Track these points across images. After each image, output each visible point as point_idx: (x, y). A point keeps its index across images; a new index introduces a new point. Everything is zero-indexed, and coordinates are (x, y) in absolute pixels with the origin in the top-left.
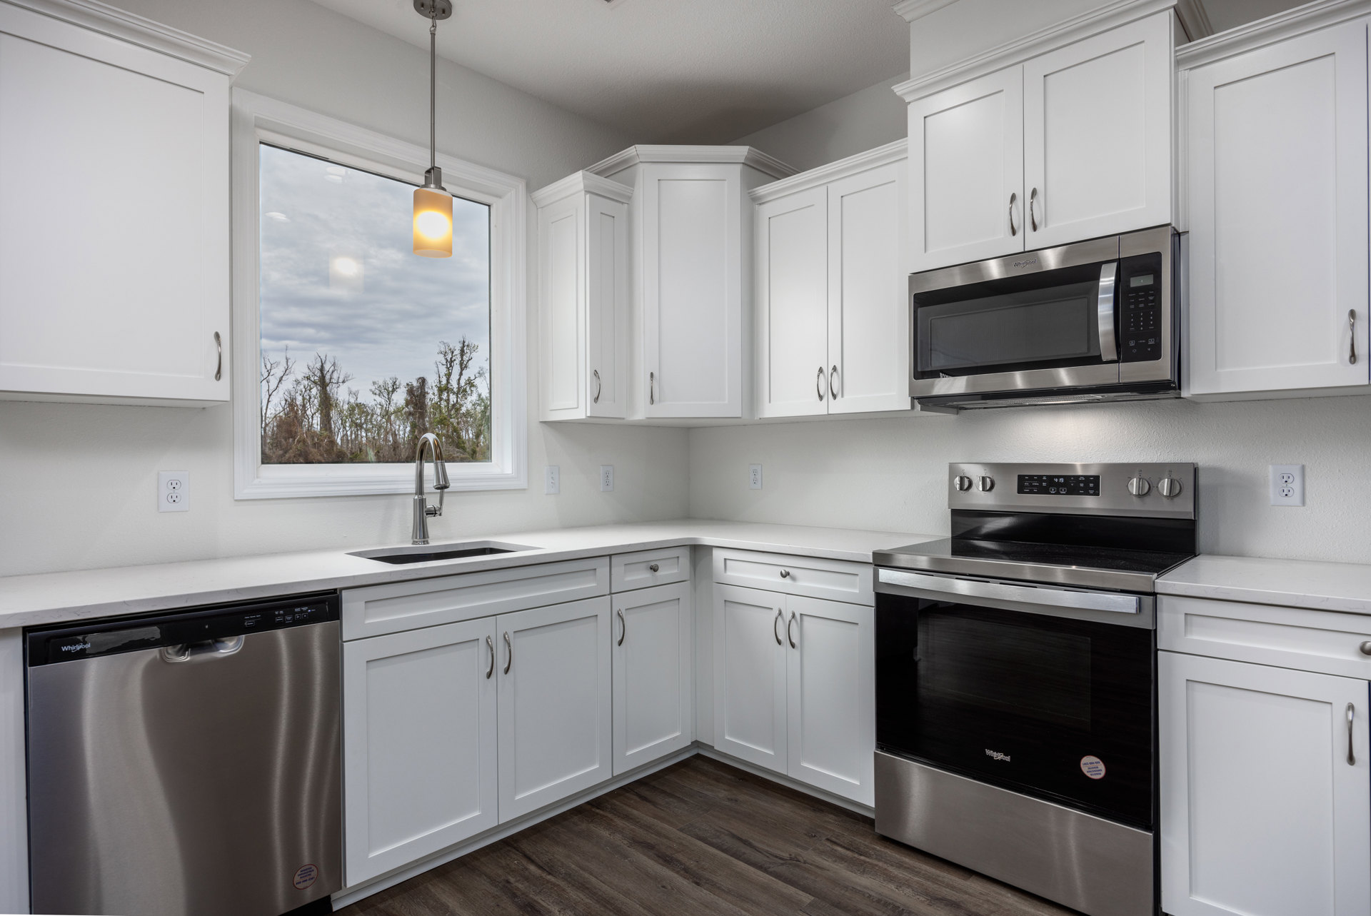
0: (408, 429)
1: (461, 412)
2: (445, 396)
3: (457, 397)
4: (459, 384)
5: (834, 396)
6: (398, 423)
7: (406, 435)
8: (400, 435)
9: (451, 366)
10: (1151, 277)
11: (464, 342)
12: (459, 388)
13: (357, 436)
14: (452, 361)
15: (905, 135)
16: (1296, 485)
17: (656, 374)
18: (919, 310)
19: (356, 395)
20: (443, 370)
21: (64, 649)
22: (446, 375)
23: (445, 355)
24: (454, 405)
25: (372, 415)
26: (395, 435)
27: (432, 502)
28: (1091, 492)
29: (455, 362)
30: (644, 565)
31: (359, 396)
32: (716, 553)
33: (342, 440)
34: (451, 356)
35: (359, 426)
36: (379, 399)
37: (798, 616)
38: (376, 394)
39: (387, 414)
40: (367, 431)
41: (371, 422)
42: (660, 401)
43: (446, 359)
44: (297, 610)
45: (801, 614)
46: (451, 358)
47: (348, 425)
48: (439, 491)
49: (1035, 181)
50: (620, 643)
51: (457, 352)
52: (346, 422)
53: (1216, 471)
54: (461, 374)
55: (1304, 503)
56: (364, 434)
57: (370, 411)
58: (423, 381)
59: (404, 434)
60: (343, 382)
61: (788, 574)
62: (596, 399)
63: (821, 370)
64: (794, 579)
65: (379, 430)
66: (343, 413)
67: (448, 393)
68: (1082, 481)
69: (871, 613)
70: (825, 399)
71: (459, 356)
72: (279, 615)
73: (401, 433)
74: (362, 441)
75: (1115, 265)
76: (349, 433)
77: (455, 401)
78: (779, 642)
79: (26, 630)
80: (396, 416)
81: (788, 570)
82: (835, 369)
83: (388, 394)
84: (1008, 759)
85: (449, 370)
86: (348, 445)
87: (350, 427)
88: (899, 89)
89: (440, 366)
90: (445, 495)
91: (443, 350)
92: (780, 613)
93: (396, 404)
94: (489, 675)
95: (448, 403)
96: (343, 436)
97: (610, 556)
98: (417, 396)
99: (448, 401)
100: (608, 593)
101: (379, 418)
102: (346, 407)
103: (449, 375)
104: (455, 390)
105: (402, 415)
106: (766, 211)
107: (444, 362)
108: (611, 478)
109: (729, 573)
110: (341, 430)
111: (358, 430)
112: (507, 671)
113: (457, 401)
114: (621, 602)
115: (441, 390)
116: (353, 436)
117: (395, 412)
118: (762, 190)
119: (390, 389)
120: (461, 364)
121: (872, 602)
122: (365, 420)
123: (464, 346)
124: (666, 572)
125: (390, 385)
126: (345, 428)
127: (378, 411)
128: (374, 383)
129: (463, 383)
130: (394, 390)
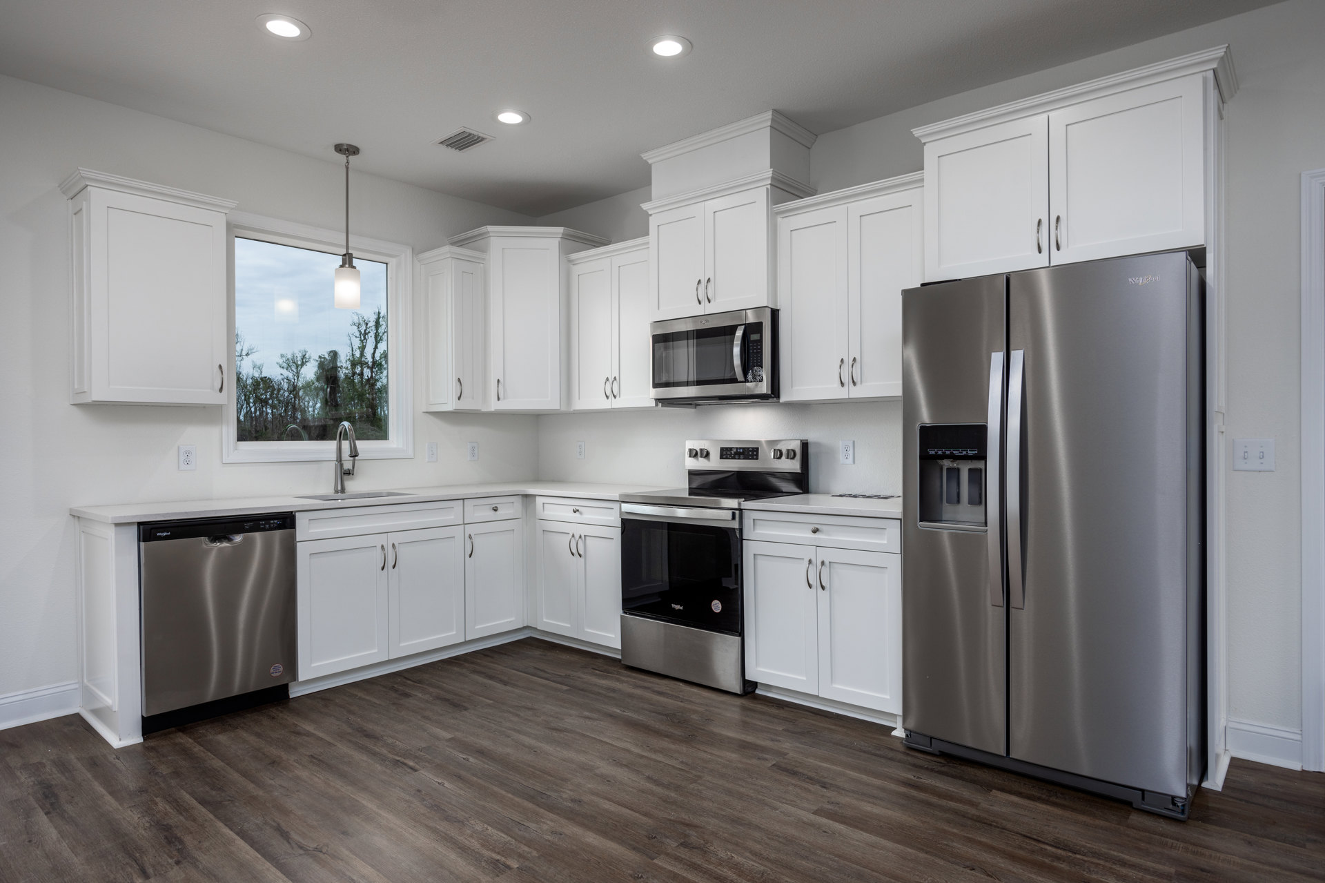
0: (318, 405)
1: (376, 387)
2: (358, 370)
3: (372, 372)
4: (373, 356)
5: (615, 397)
6: (307, 399)
7: (316, 412)
8: (309, 412)
9: (365, 338)
10: (759, 335)
11: (379, 313)
12: (374, 363)
13: (261, 413)
14: (366, 334)
15: (648, 234)
16: (851, 452)
17: (501, 380)
18: (656, 344)
19: (260, 368)
20: (357, 343)
21: (158, 534)
22: (359, 348)
23: (359, 326)
24: (368, 380)
25: (279, 390)
26: (304, 411)
27: (347, 465)
28: (755, 457)
29: (369, 335)
30: (488, 507)
31: (264, 370)
32: (538, 499)
33: (244, 416)
34: (365, 328)
35: (264, 402)
36: (286, 373)
37: (583, 537)
38: (283, 368)
39: (294, 389)
40: (273, 407)
41: (277, 397)
42: (504, 398)
43: (360, 331)
44: (272, 522)
45: (585, 536)
46: (365, 331)
47: (251, 401)
48: (352, 458)
49: (710, 275)
50: (470, 556)
51: (372, 324)
52: (249, 398)
53: (818, 444)
54: (376, 347)
55: (854, 462)
56: (269, 411)
57: (276, 387)
58: (334, 354)
59: (314, 411)
60: (247, 355)
61: (578, 511)
62: (459, 398)
63: (607, 379)
64: (581, 513)
65: (286, 407)
66: (246, 388)
67: (361, 367)
68: (751, 451)
69: (619, 530)
70: (610, 398)
71: (373, 328)
72: (262, 524)
73: (311, 409)
74: (268, 418)
75: (743, 327)
76: (253, 410)
77: (369, 376)
78: (573, 554)
79: (139, 524)
80: (304, 392)
81: (577, 508)
82: (615, 378)
83: (297, 368)
84: (681, 608)
85: (363, 343)
86: (252, 423)
87: (255, 403)
88: (645, 206)
89: (354, 339)
90: (356, 462)
91: (356, 321)
92: (573, 536)
93: (304, 378)
94: (383, 568)
95: (362, 378)
96: (247, 412)
97: (463, 499)
98: (328, 371)
99: (361, 374)
100: (462, 523)
101: (286, 394)
102: (250, 381)
103: (362, 349)
104: (370, 364)
105: (311, 391)
106: (576, 270)
107: (358, 335)
108: (476, 451)
109: (545, 512)
110: (245, 406)
111: (263, 406)
112: (394, 567)
113: (372, 376)
114: (470, 530)
115: (354, 364)
116: (258, 413)
117: (303, 387)
118: (574, 256)
119: (299, 363)
120: (376, 335)
121: (619, 524)
122: (271, 395)
123: (379, 318)
124: (502, 513)
125: (299, 358)
126: (248, 403)
127: (286, 386)
128: (282, 356)
129: (377, 356)
130: (303, 364)
